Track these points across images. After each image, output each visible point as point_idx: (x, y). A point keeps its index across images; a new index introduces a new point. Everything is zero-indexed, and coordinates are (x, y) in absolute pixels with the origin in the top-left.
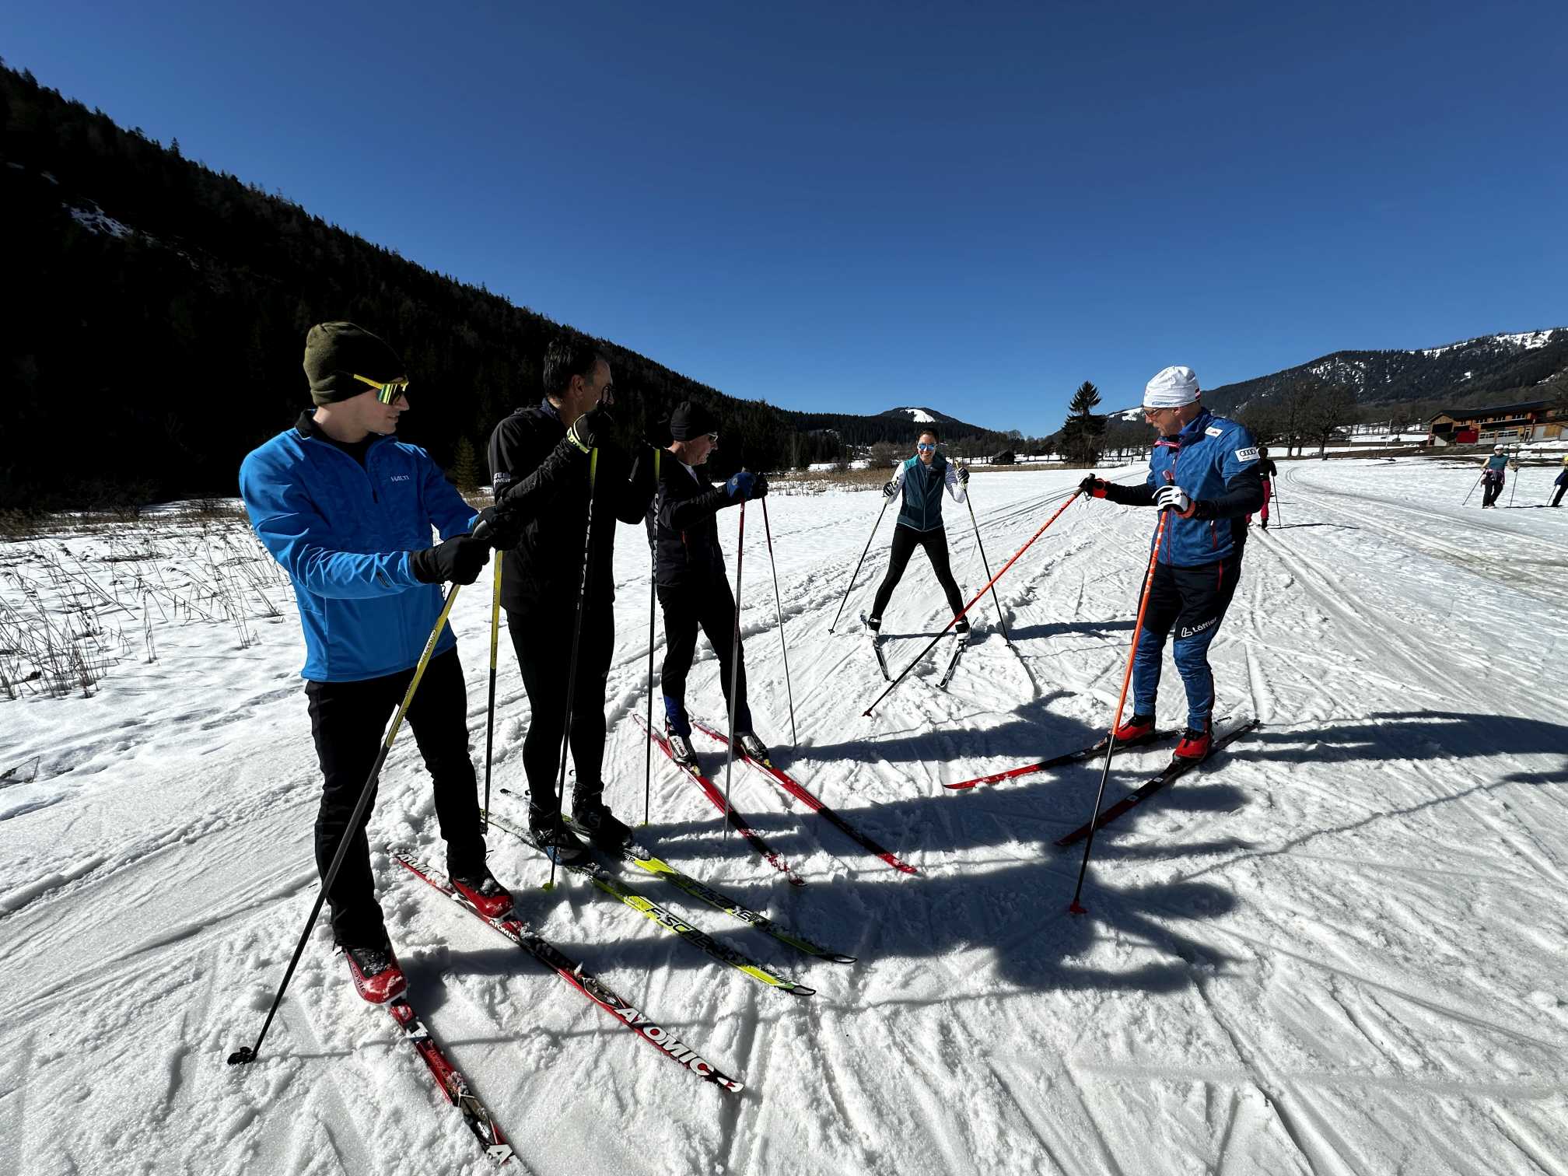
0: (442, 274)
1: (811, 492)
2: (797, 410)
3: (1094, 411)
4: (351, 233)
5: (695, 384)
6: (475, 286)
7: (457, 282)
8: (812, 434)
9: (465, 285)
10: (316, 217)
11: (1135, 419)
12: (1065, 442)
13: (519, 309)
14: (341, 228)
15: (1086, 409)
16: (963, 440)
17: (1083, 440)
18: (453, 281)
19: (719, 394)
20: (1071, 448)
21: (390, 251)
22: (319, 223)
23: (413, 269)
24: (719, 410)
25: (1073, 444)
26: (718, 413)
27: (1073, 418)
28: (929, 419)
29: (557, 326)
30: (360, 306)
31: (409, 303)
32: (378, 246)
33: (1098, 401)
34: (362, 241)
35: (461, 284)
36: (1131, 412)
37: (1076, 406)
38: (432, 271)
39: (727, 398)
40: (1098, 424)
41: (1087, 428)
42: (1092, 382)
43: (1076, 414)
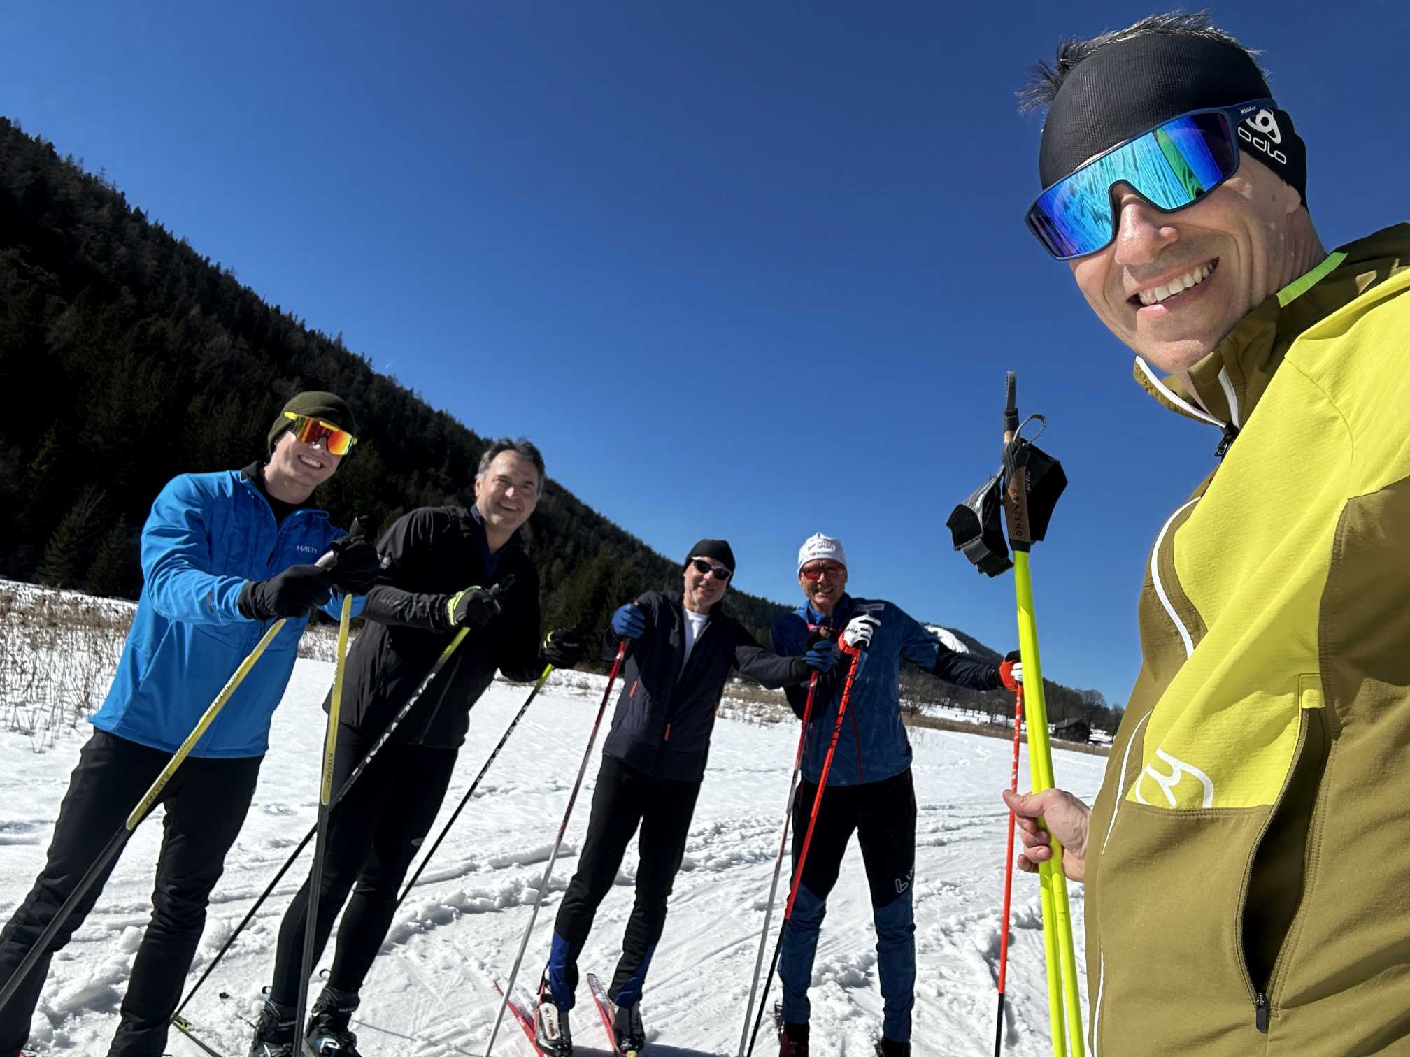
0: (284, 311)
1: (757, 719)
4: (177, 237)
5: (615, 529)
6: (327, 335)
7: (302, 326)
9: (312, 332)
10: (138, 210)
13: (381, 378)
14: (167, 229)
18: (298, 323)
19: (647, 550)
21: (222, 270)
22: (139, 217)
23: (247, 298)
24: (642, 572)
26: (639, 576)
29: (429, 410)
30: (153, 330)
31: (224, 339)
32: (208, 259)
34: (189, 250)
35: (307, 329)
38: (272, 304)
39: (657, 558)
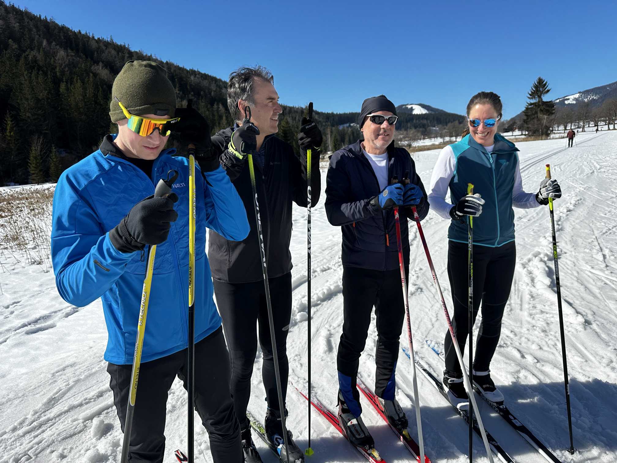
2: (330, 112)
3: (546, 98)
6: (106, 39)
8: (341, 127)
9: (99, 39)
11: (574, 102)
12: (525, 121)
15: (540, 97)
16: (449, 125)
17: (539, 120)
20: (530, 126)
21: (48, 19)
25: (532, 122)
27: (531, 104)
28: (424, 111)
32: (40, 16)
33: (548, 91)
36: (571, 97)
37: (533, 95)
40: (549, 107)
41: (541, 110)
42: (543, 78)
43: (533, 101)
